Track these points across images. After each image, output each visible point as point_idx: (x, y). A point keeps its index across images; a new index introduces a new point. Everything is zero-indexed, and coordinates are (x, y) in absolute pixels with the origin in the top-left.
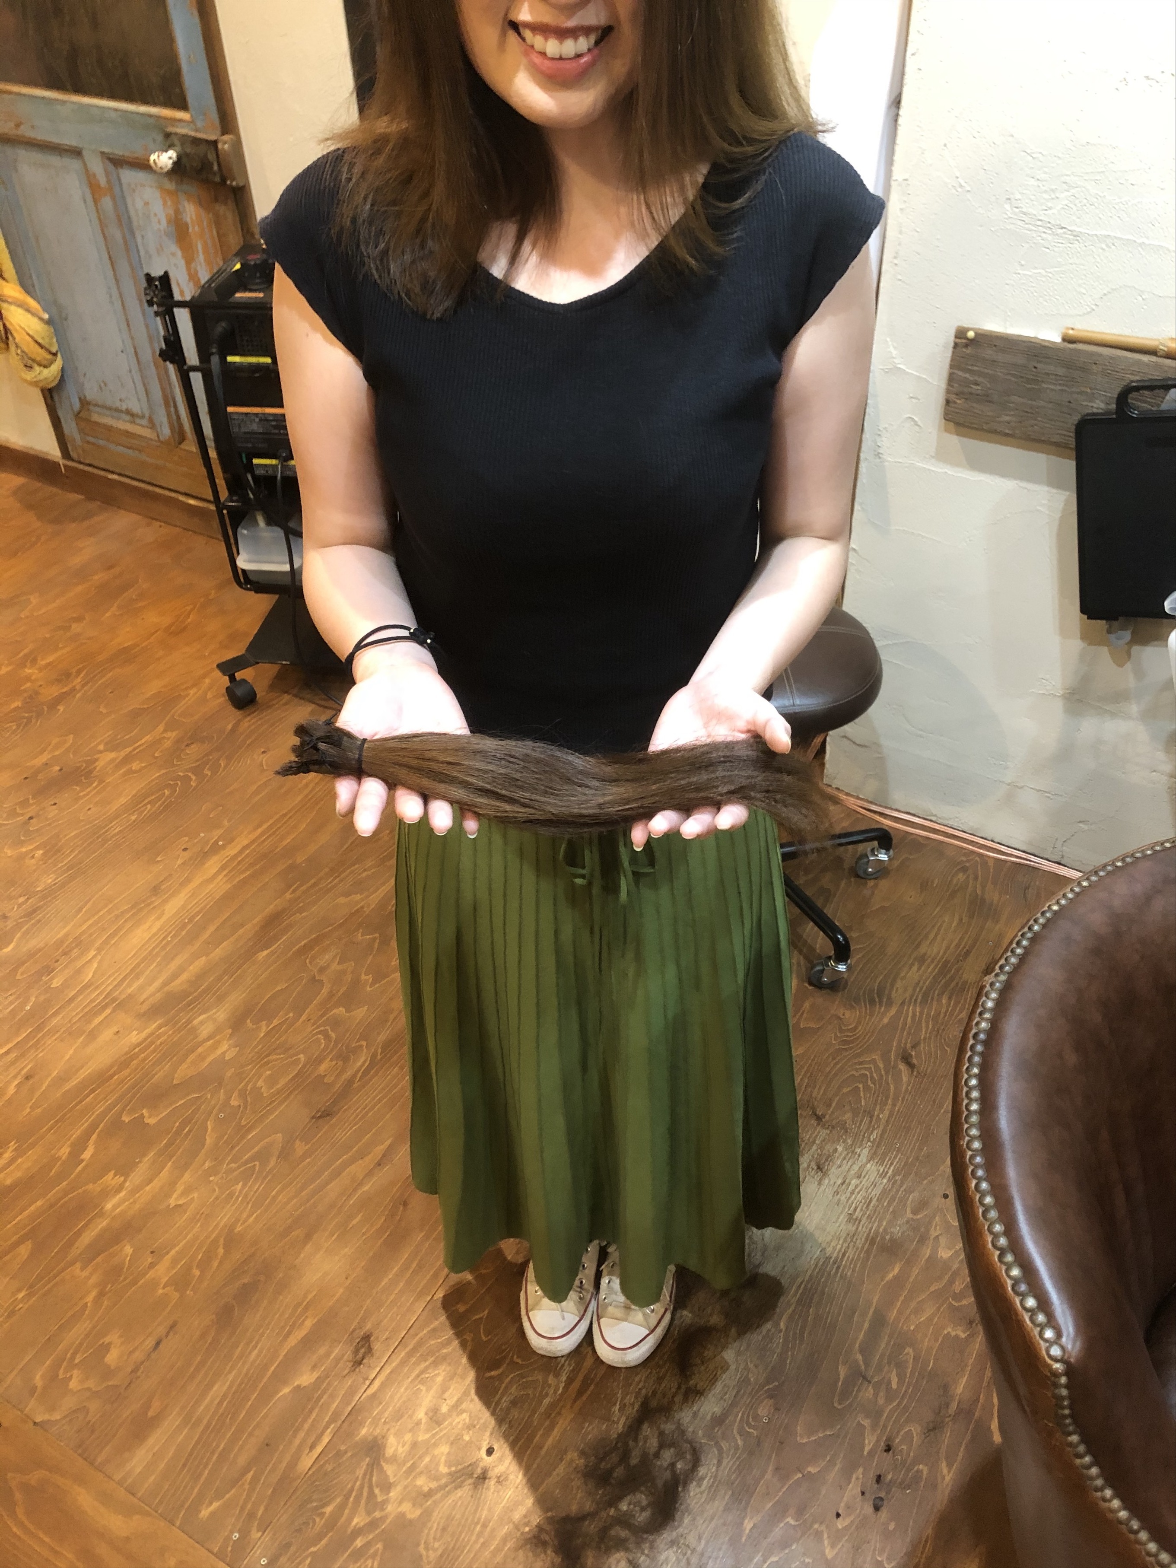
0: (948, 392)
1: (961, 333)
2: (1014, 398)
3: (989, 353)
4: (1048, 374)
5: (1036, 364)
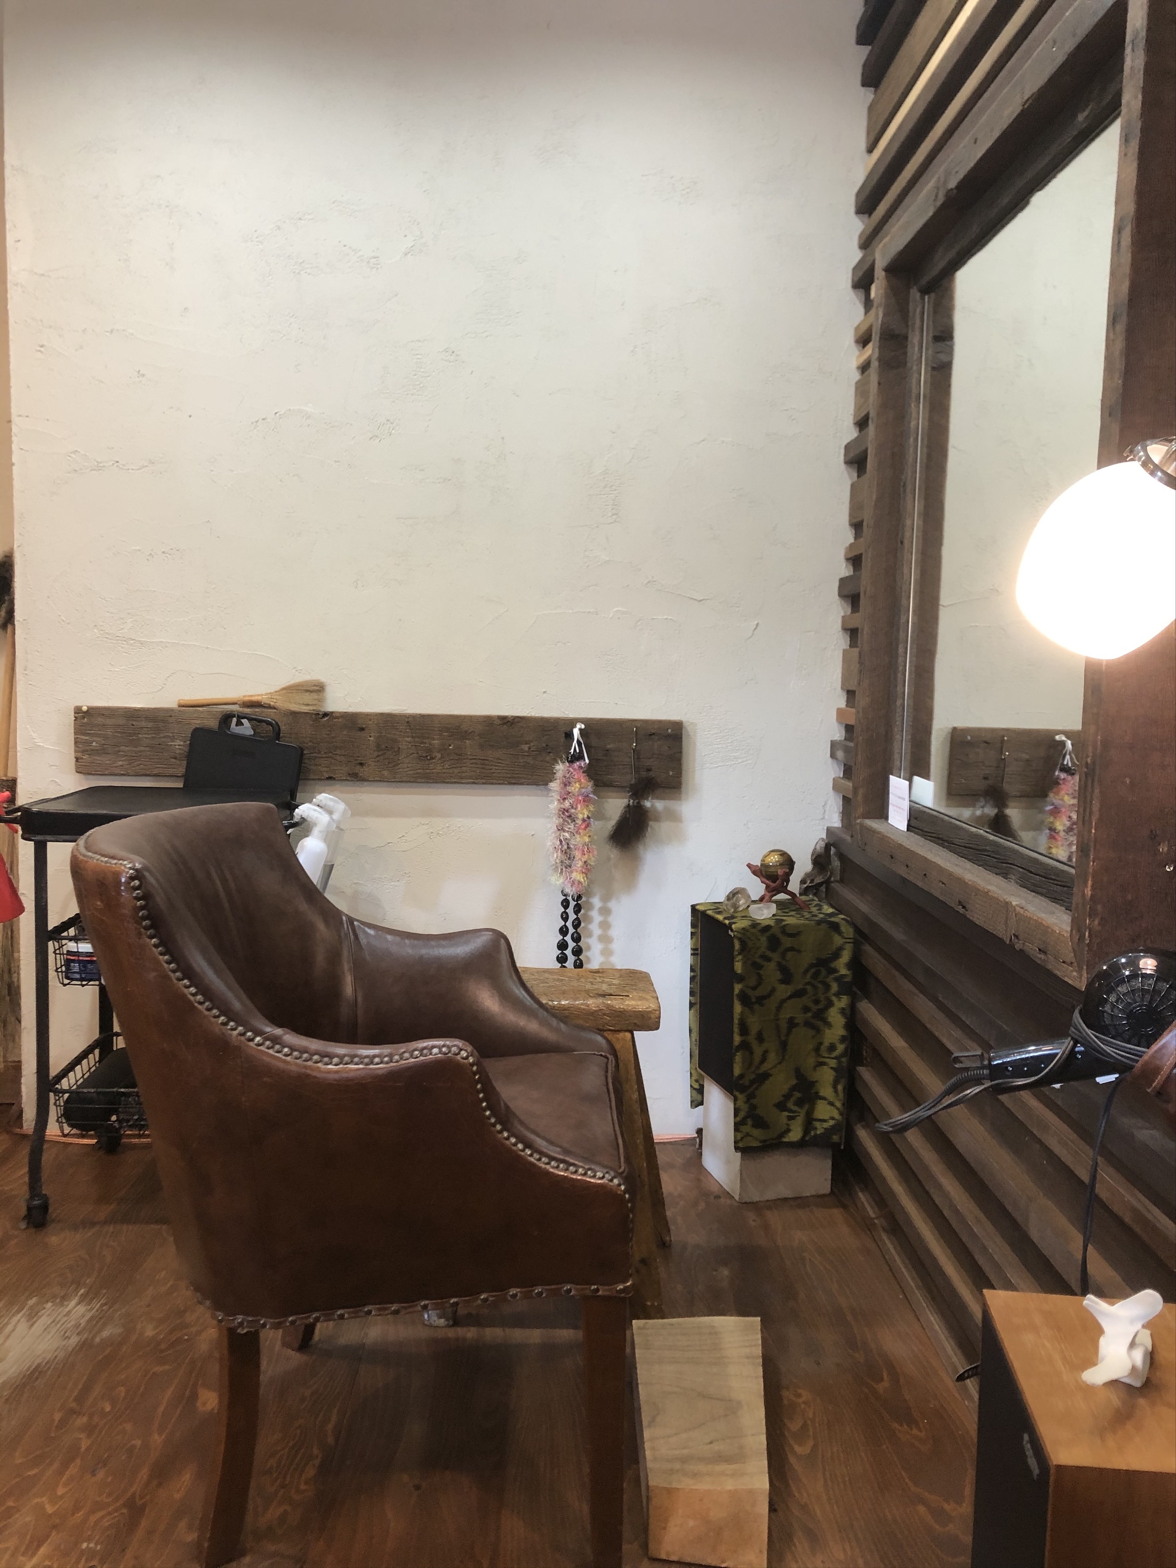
0: (76, 751)
1: (78, 710)
2: (123, 748)
3: (99, 720)
4: (142, 728)
5: (134, 723)
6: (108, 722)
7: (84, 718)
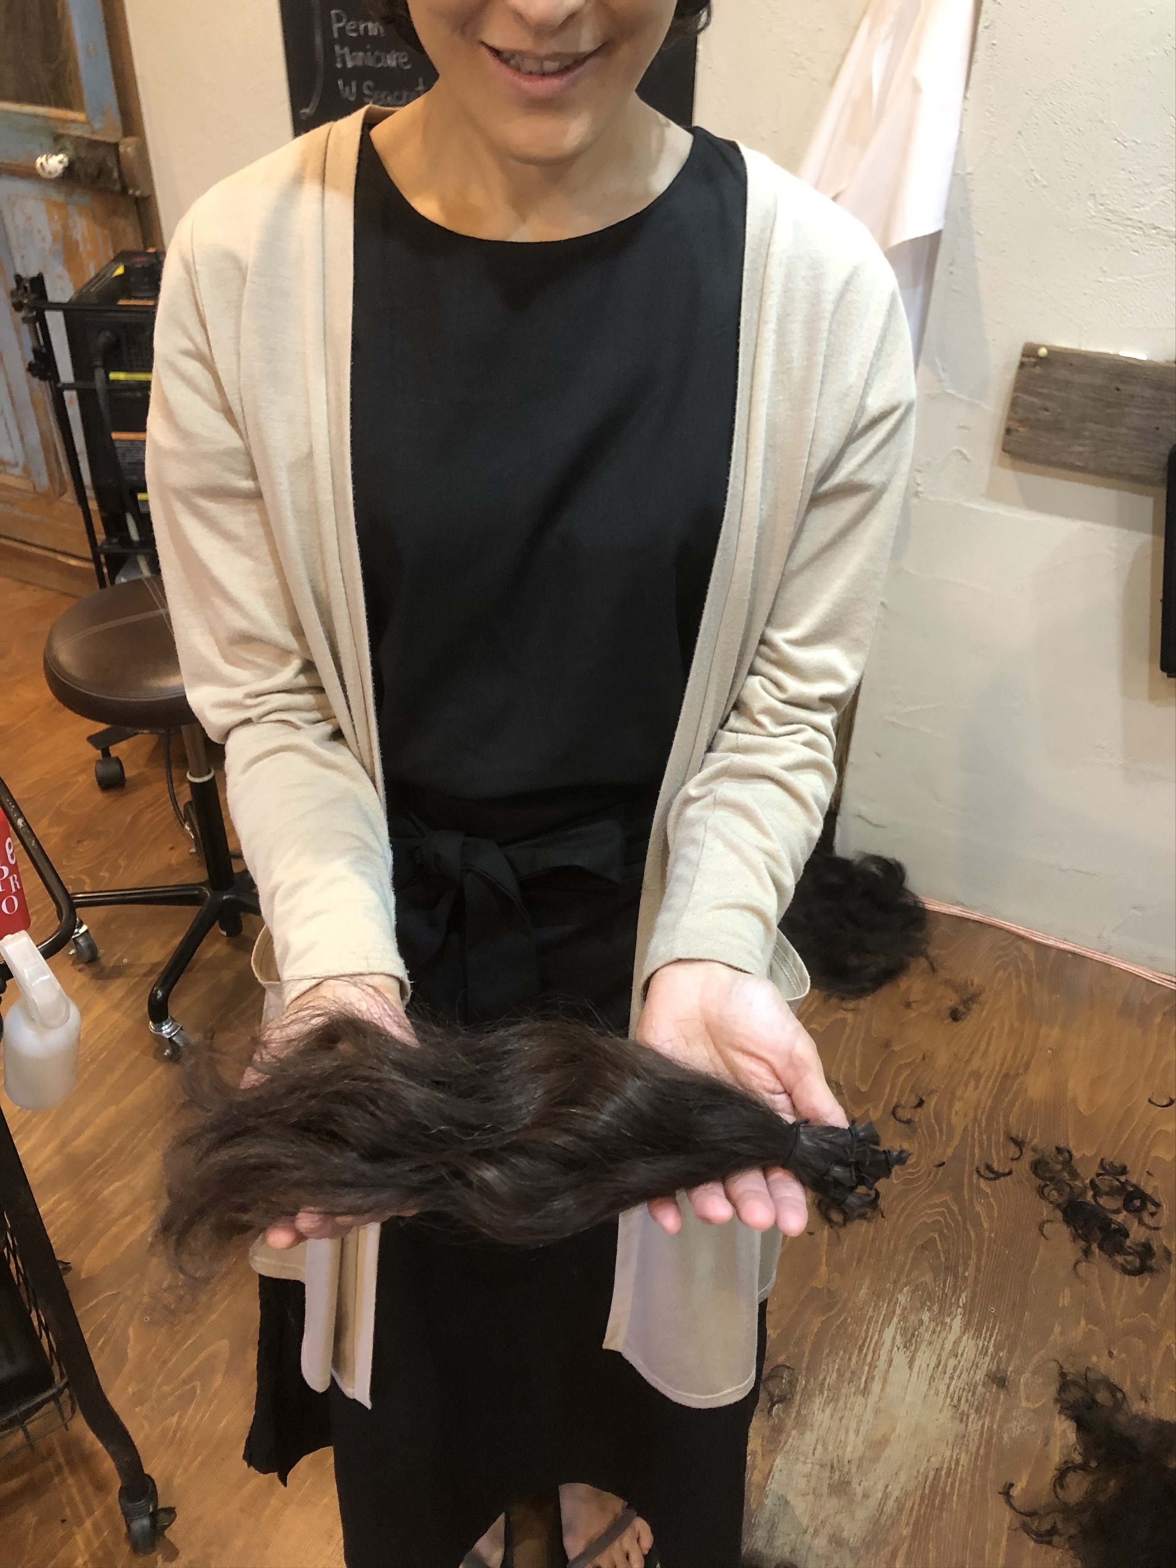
0: (1009, 418)
1: (1030, 351)
2: (1091, 426)
3: (1062, 373)
4: (1133, 396)
5: (1121, 386)
6: (1077, 378)
7: (1035, 365)
